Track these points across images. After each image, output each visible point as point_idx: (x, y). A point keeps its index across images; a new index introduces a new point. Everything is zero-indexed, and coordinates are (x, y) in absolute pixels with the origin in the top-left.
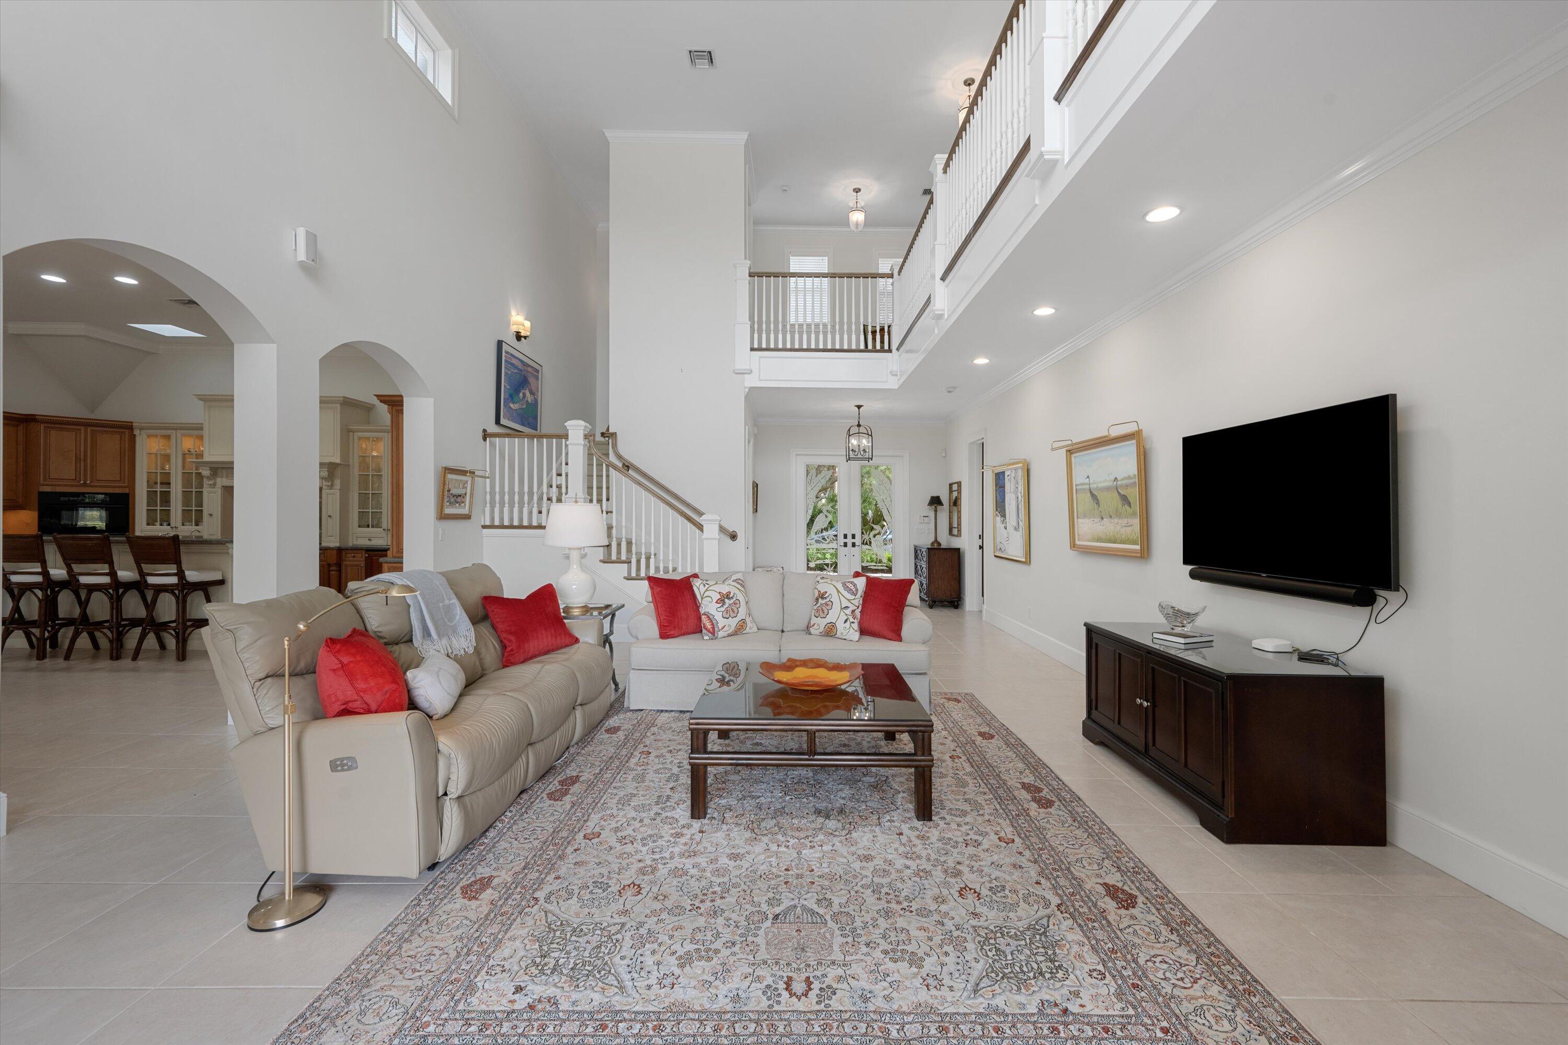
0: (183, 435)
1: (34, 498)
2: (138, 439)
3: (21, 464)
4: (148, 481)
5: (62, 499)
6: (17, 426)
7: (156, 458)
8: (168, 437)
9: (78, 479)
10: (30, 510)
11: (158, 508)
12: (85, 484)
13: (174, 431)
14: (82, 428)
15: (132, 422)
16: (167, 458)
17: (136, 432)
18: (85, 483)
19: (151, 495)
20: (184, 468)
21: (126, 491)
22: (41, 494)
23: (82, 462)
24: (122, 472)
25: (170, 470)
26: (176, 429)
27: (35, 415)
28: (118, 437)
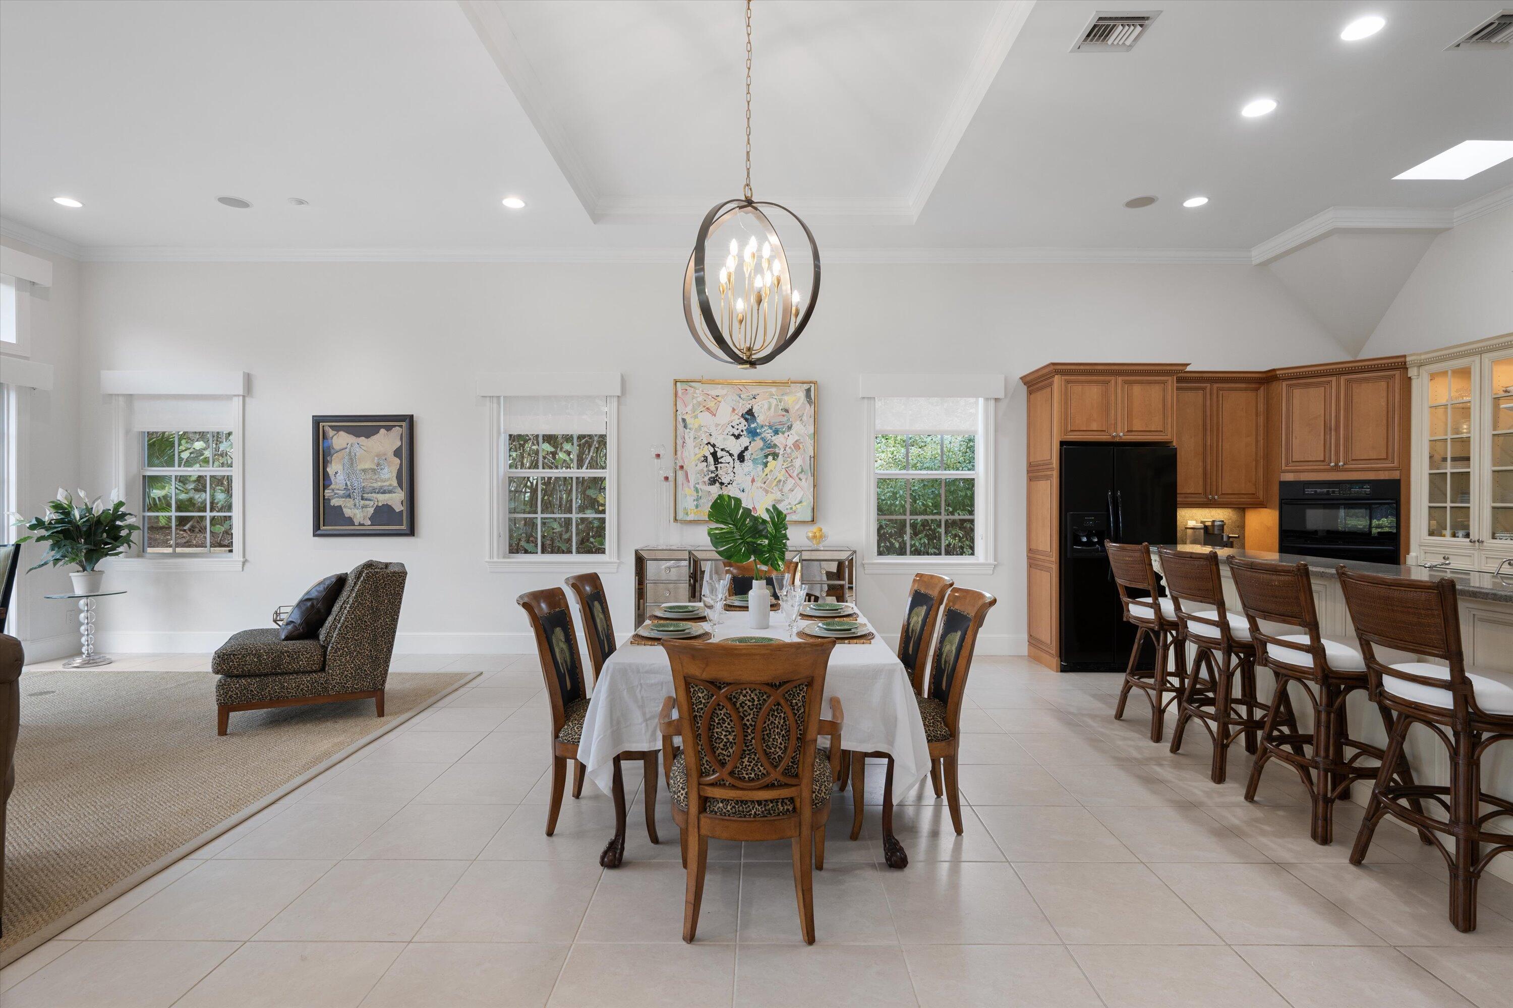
0: (1496, 362)
1: (1275, 490)
2: (1415, 384)
3: (1262, 441)
4: (1431, 457)
5: (1309, 491)
6: (1257, 389)
7: (1446, 412)
8: (1464, 373)
9: (1327, 459)
10: (1270, 508)
11: (1449, 504)
12: (1337, 468)
13: (1477, 359)
14: (1334, 379)
15: (1405, 356)
16: (1464, 411)
17: (1412, 372)
18: (1336, 465)
19: (1436, 481)
20: (1495, 427)
21: (1395, 475)
22: (1283, 484)
23: (1333, 433)
24: (1390, 443)
25: (1469, 432)
26: (1480, 352)
27: (1274, 370)
28: (1383, 384)
